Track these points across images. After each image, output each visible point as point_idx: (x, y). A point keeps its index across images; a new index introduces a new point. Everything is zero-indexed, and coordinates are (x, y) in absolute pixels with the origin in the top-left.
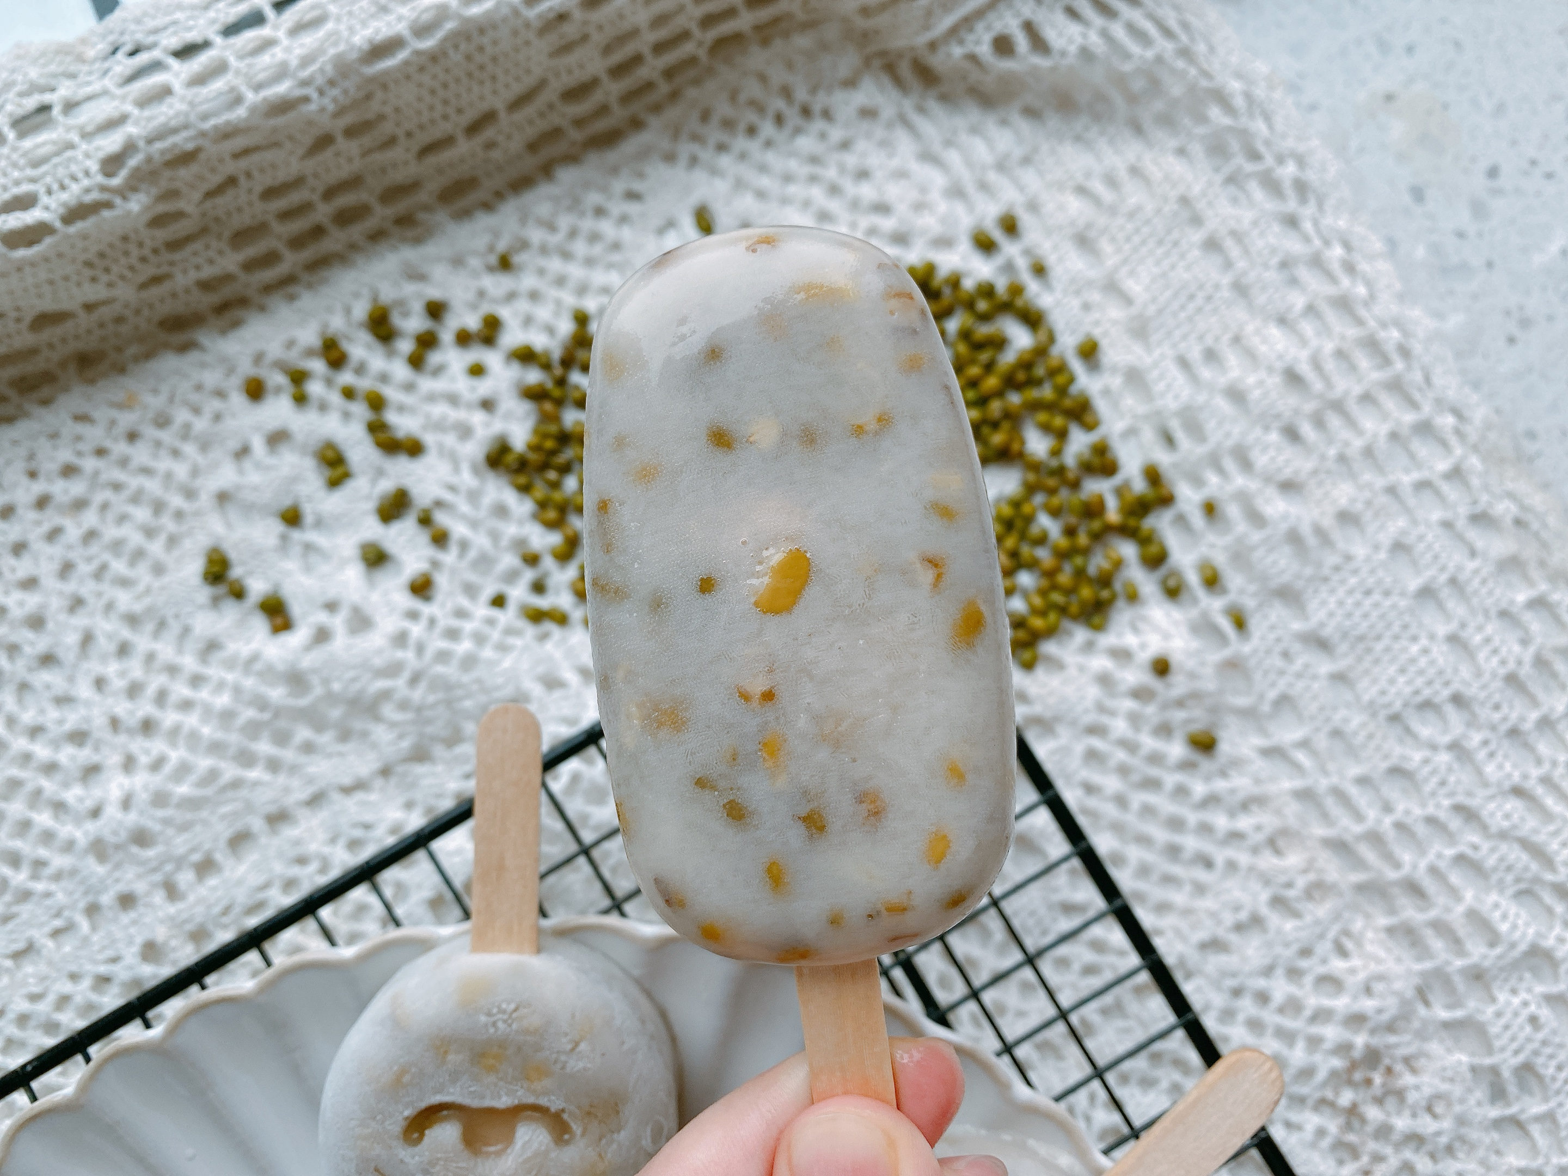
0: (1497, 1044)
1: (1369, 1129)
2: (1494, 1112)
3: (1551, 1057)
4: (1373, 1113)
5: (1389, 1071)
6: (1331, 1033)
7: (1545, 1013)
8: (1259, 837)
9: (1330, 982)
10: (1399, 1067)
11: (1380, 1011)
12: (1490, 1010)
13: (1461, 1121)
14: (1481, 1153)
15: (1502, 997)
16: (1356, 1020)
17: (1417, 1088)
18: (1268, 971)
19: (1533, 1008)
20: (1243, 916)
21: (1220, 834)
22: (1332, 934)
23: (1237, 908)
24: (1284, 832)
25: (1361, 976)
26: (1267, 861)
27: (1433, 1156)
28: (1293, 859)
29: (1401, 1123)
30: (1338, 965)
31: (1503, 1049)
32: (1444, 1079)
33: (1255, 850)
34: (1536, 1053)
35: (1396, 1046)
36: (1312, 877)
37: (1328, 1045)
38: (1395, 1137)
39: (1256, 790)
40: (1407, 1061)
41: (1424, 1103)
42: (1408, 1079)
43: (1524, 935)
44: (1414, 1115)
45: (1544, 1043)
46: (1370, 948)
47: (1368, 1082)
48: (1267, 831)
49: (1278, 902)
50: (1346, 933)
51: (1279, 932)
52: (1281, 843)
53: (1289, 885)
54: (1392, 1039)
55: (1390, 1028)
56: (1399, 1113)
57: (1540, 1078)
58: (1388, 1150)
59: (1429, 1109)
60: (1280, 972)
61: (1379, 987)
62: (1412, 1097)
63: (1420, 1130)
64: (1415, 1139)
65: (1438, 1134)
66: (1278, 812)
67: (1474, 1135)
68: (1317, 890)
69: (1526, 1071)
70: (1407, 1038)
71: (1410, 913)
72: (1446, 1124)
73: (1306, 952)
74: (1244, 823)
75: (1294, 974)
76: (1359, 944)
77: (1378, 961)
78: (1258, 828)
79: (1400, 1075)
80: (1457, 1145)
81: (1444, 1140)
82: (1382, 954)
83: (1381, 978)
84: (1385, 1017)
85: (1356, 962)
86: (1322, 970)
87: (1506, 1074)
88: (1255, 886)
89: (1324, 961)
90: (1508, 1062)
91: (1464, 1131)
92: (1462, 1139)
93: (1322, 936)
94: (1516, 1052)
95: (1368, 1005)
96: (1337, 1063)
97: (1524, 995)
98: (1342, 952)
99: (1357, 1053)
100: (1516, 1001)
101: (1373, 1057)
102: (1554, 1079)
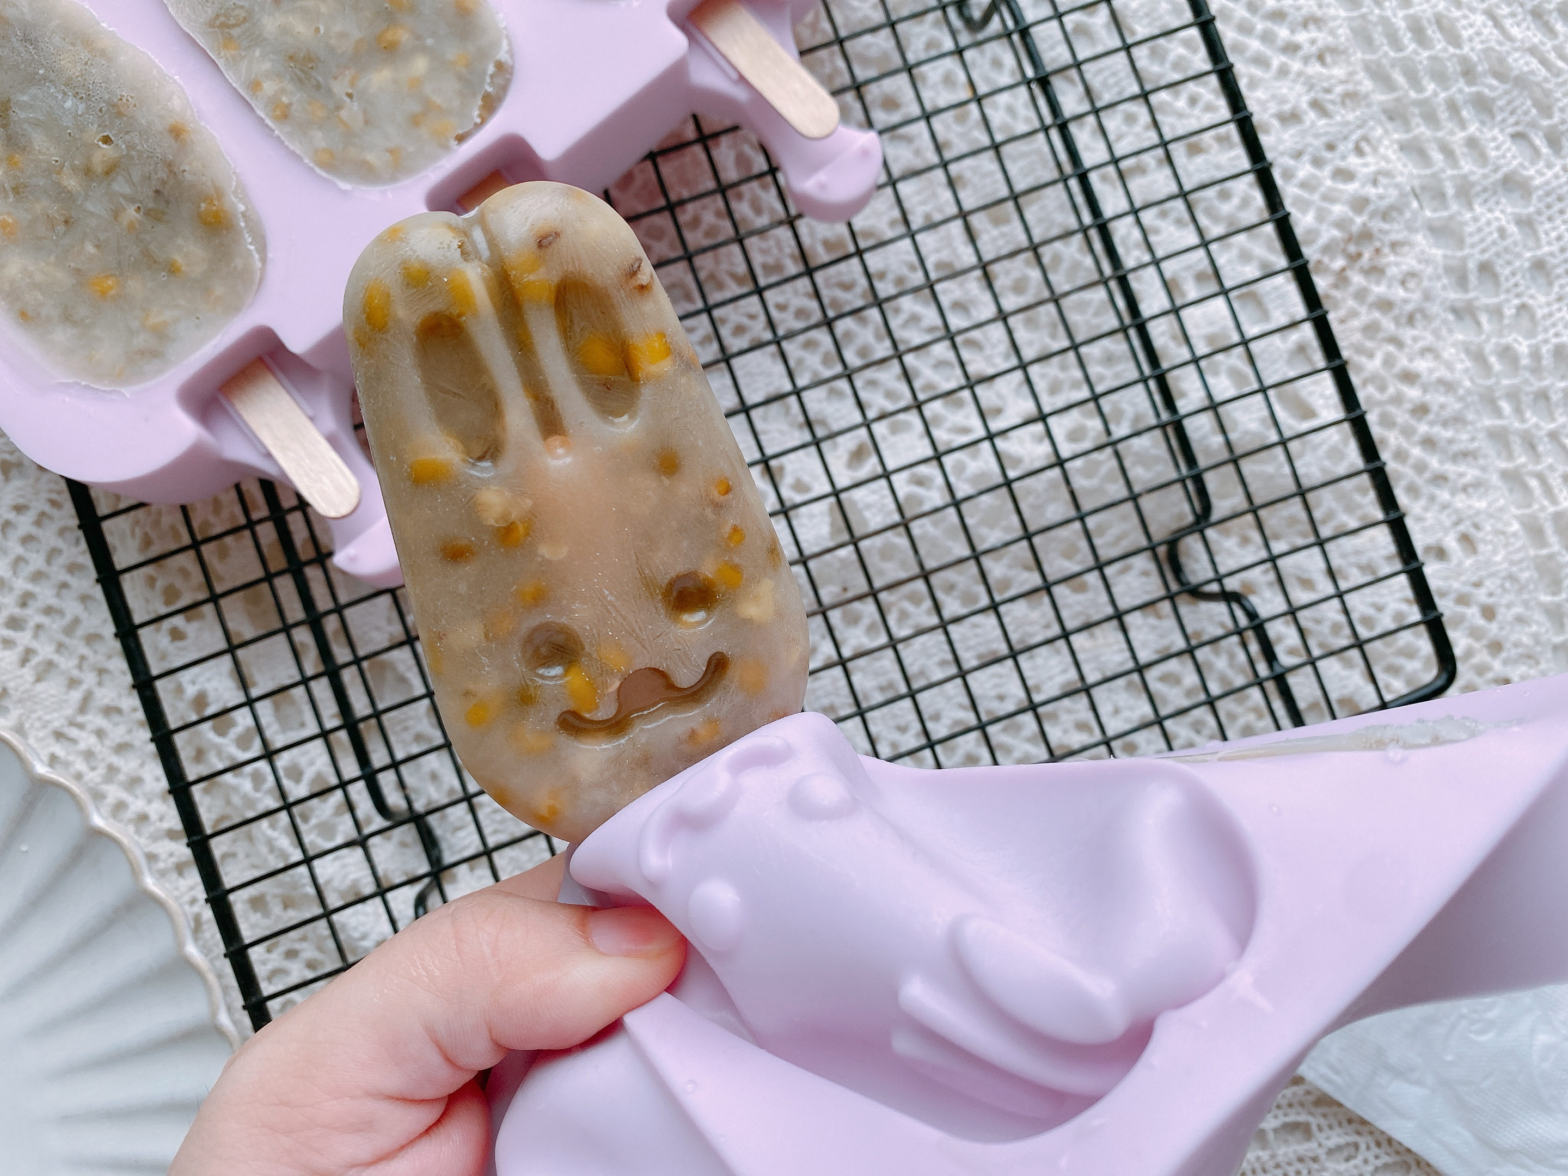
0: (1469, 240)
1: (1352, 289)
2: (1454, 296)
3: (1509, 263)
4: (1357, 279)
5: (1378, 251)
6: (1338, 209)
7: (1512, 229)
8: (1314, 49)
9: (1344, 175)
10: (1386, 250)
11: (1381, 197)
12: (1468, 216)
13: (1427, 297)
14: (1436, 324)
15: (1478, 209)
16: (1360, 204)
17: (1397, 264)
18: (1298, 155)
19: (1504, 223)
20: (1287, 108)
21: (1280, 43)
22: (1354, 137)
23: (1282, 100)
24: (1333, 50)
25: (1372, 169)
26: (1315, 68)
27: (1397, 320)
28: (1338, 72)
29: (1379, 290)
30: (1353, 161)
31: (1473, 246)
32: (1420, 261)
33: (1306, 60)
34: (1498, 255)
35: (1386, 233)
36: (1350, 87)
37: (1332, 218)
38: (1371, 299)
39: (1319, 13)
40: (1394, 246)
41: (1400, 277)
42: (1392, 258)
43: (1509, 163)
44: (1389, 286)
45: (1506, 250)
46: (1382, 150)
47: (1359, 255)
48: (1320, 44)
49: (1316, 105)
50: (1365, 139)
51: (1313, 124)
52: (1328, 59)
53: (1328, 91)
54: (1386, 226)
55: (1385, 215)
56: (1378, 283)
57: (1495, 276)
58: (1363, 310)
59: (1403, 283)
60: (1306, 158)
61: (1383, 180)
62: (1392, 271)
63: (1392, 298)
64: (1385, 305)
65: (1405, 301)
66: (1332, 33)
67: (1434, 308)
68: (1351, 97)
69: (1486, 269)
70: (1396, 226)
71: (1422, 130)
72: (1416, 296)
73: (1331, 147)
74: (1302, 37)
75: (1317, 162)
76: (1375, 150)
77: (1388, 161)
78: (1313, 42)
79: (1386, 255)
80: (1418, 316)
81: (1409, 307)
82: (1393, 157)
83: (1388, 174)
84: (1384, 204)
85: (1370, 159)
86: (1342, 164)
87: (1472, 265)
88: (1299, 88)
89: (1343, 158)
90: (1474, 258)
91: (1427, 305)
92: (1421, 310)
93: (1346, 138)
94: (1483, 251)
95: (1372, 191)
96: (1336, 233)
97: (1498, 214)
98: (1359, 151)
99: (1355, 229)
100: (1489, 215)
101: (1365, 236)
102: (1507, 279)
